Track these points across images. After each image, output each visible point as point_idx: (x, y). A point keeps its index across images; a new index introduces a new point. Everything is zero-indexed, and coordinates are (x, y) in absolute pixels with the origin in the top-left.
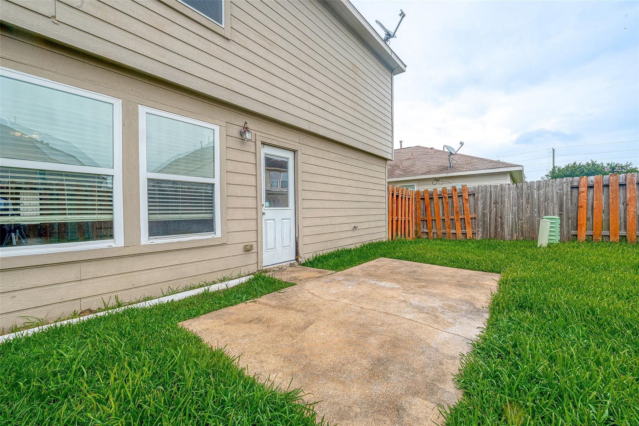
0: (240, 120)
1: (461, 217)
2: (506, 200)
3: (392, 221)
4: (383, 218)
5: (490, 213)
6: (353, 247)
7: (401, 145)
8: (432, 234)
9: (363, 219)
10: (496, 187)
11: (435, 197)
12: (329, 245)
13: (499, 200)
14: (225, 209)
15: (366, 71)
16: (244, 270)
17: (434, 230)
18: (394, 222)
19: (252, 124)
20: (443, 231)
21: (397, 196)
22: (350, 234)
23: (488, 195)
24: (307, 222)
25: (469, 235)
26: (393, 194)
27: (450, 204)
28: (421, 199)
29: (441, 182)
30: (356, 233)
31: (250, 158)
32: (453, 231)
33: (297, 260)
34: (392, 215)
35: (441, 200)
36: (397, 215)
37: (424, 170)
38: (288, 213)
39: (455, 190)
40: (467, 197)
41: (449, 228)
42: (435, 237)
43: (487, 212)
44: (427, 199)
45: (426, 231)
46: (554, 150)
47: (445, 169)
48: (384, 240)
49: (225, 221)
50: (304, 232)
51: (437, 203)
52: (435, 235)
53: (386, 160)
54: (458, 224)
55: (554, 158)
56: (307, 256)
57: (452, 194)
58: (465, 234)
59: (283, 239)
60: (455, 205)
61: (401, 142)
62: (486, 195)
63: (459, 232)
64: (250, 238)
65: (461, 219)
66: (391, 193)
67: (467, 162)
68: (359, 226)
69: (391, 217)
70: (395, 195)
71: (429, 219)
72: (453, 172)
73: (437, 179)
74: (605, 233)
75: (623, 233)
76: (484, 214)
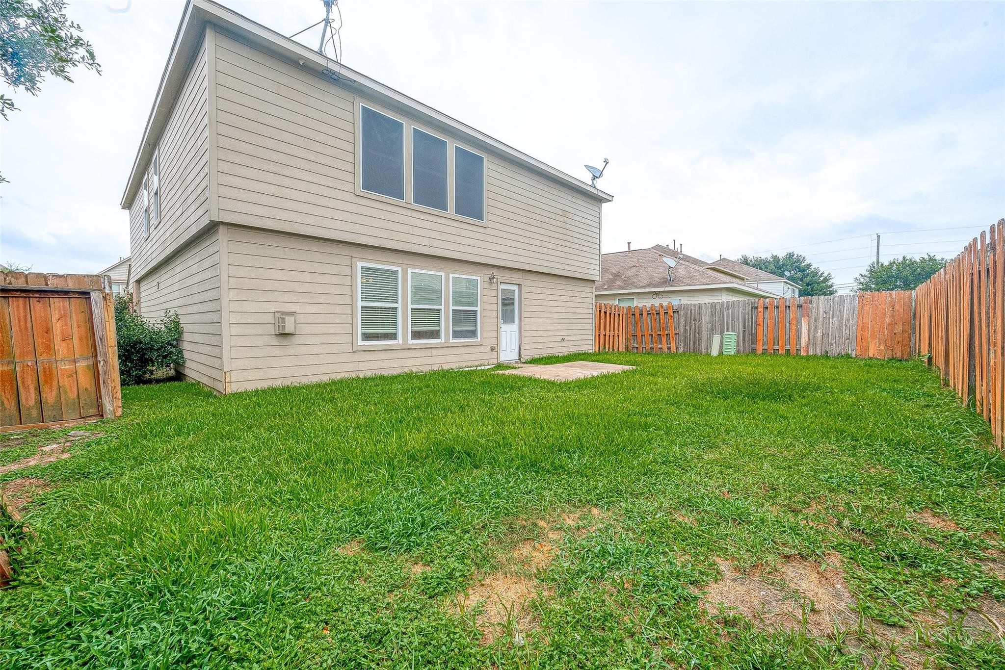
0: (490, 271)
1: (666, 332)
2: (703, 317)
3: (599, 335)
4: (590, 332)
5: (690, 330)
6: (560, 355)
7: (629, 247)
8: (641, 349)
9: (570, 332)
10: (695, 305)
11: (645, 314)
12: (542, 351)
13: (697, 318)
14: (483, 324)
15: (574, 211)
16: (491, 361)
17: (643, 345)
18: (602, 336)
19: (496, 273)
20: (650, 346)
21: (605, 313)
22: (559, 344)
23: (689, 312)
24: (527, 334)
25: (673, 350)
26: (600, 311)
27: (658, 319)
28: (633, 314)
29: (660, 296)
30: (564, 344)
31: (494, 293)
32: (660, 346)
33: (520, 359)
34: (600, 330)
35: (649, 315)
36: (605, 330)
37: (645, 282)
38: (514, 327)
39: (662, 307)
40: (672, 314)
41: (656, 343)
42: (644, 352)
43: (688, 327)
44: (637, 315)
45: (637, 346)
46: (879, 237)
47: (664, 282)
48: (590, 351)
49: (482, 331)
50: (524, 340)
51: (646, 319)
52: (644, 349)
53: (594, 281)
54: (664, 339)
55: (878, 249)
56: (527, 358)
57: (659, 311)
58: (669, 348)
59: (511, 345)
60: (662, 321)
61: (629, 243)
62: (687, 313)
63: (665, 346)
64: (494, 342)
65: (667, 334)
66: (598, 310)
67: (688, 275)
68: (567, 338)
69: (598, 331)
70: (602, 312)
71: (639, 334)
72: (671, 286)
73: (657, 293)
74: (776, 347)
75: (788, 347)
76: (685, 330)
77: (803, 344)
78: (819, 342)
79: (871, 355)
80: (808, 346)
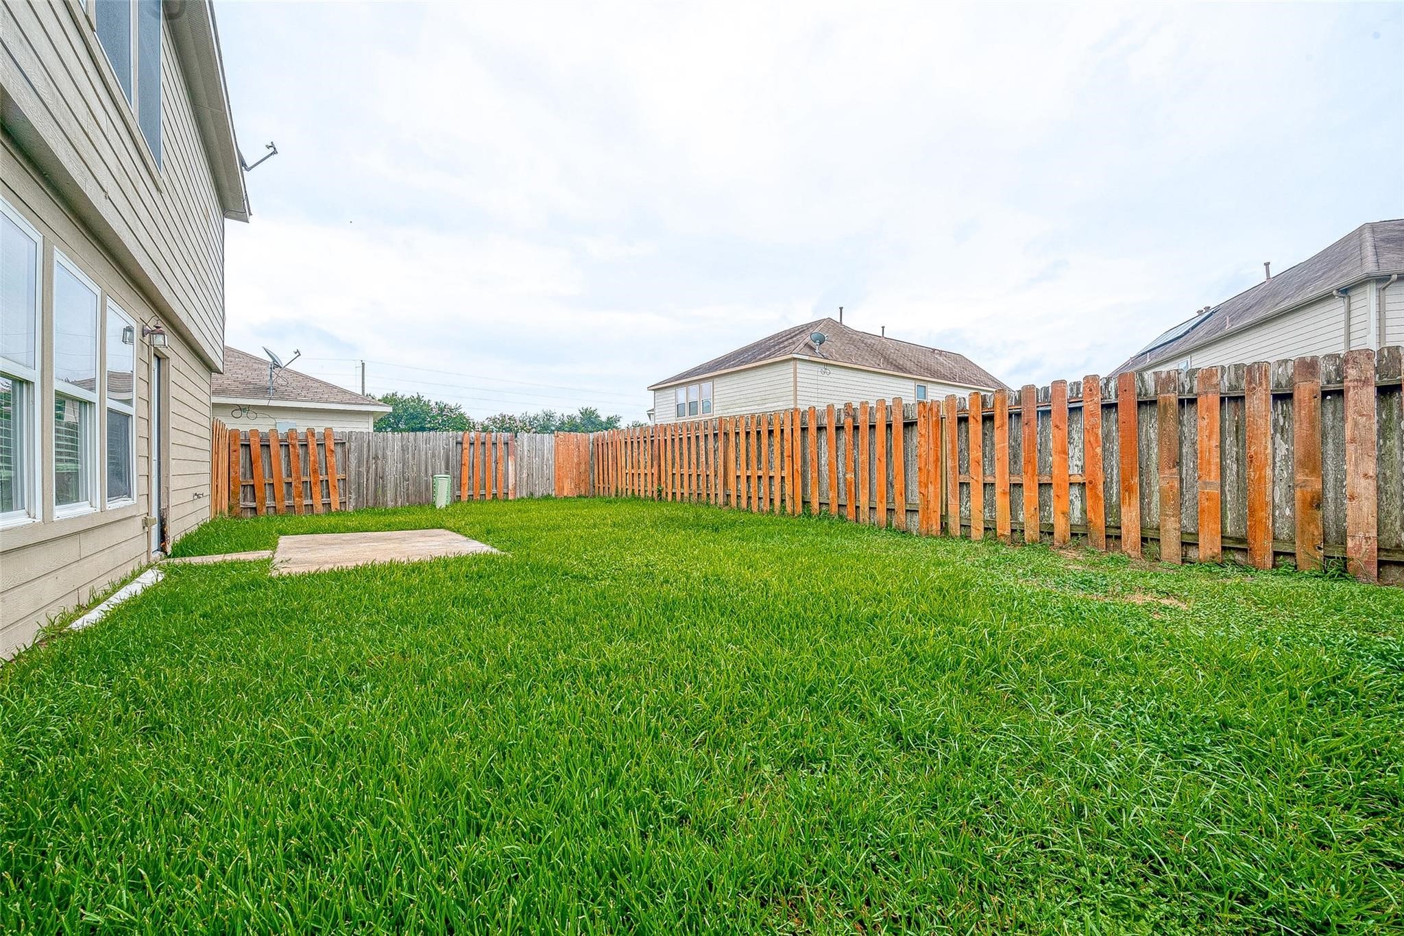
1: (321, 478)
5: (368, 472)
6: (193, 531)
8: (264, 510)
9: (197, 480)
11: (274, 444)
17: (269, 503)
20: (287, 503)
22: (192, 507)
23: (365, 445)
25: (335, 506)
27: (303, 457)
28: (243, 445)
29: (251, 415)
30: (195, 506)
32: (309, 502)
33: (163, 548)
35: (284, 449)
39: (313, 435)
40: (332, 447)
41: (300, 497)
42: (271, 515)
43: (363, 469)
44: (255, 447)
45: (253, 504)
46: (363, 364)
50: (172, 499)
51: (277, 454)
52: (271, 510)
54: (317, 490)
55: (363, 379)
57: (307, 441)
58: (327, 505)
60: (311, 459)
62: (362, 446)
63: (318, 502)
65: (322, 481)
68: (196, 494)
71: (259, 482)
72: (280, 399)
73: (242, 408)
74: (483, 492)
75: (494, 491)
76: (359, 474)
77: (510, 487)
78: (525, 483)
79: (565, 494)
80: (515, 488)
